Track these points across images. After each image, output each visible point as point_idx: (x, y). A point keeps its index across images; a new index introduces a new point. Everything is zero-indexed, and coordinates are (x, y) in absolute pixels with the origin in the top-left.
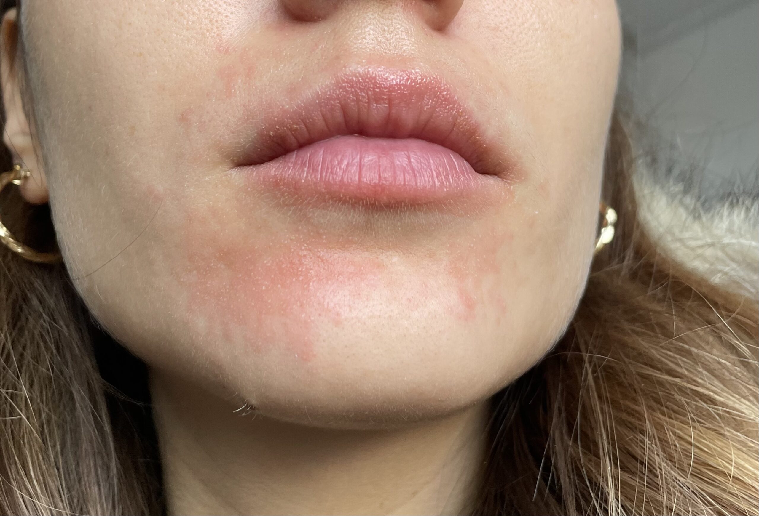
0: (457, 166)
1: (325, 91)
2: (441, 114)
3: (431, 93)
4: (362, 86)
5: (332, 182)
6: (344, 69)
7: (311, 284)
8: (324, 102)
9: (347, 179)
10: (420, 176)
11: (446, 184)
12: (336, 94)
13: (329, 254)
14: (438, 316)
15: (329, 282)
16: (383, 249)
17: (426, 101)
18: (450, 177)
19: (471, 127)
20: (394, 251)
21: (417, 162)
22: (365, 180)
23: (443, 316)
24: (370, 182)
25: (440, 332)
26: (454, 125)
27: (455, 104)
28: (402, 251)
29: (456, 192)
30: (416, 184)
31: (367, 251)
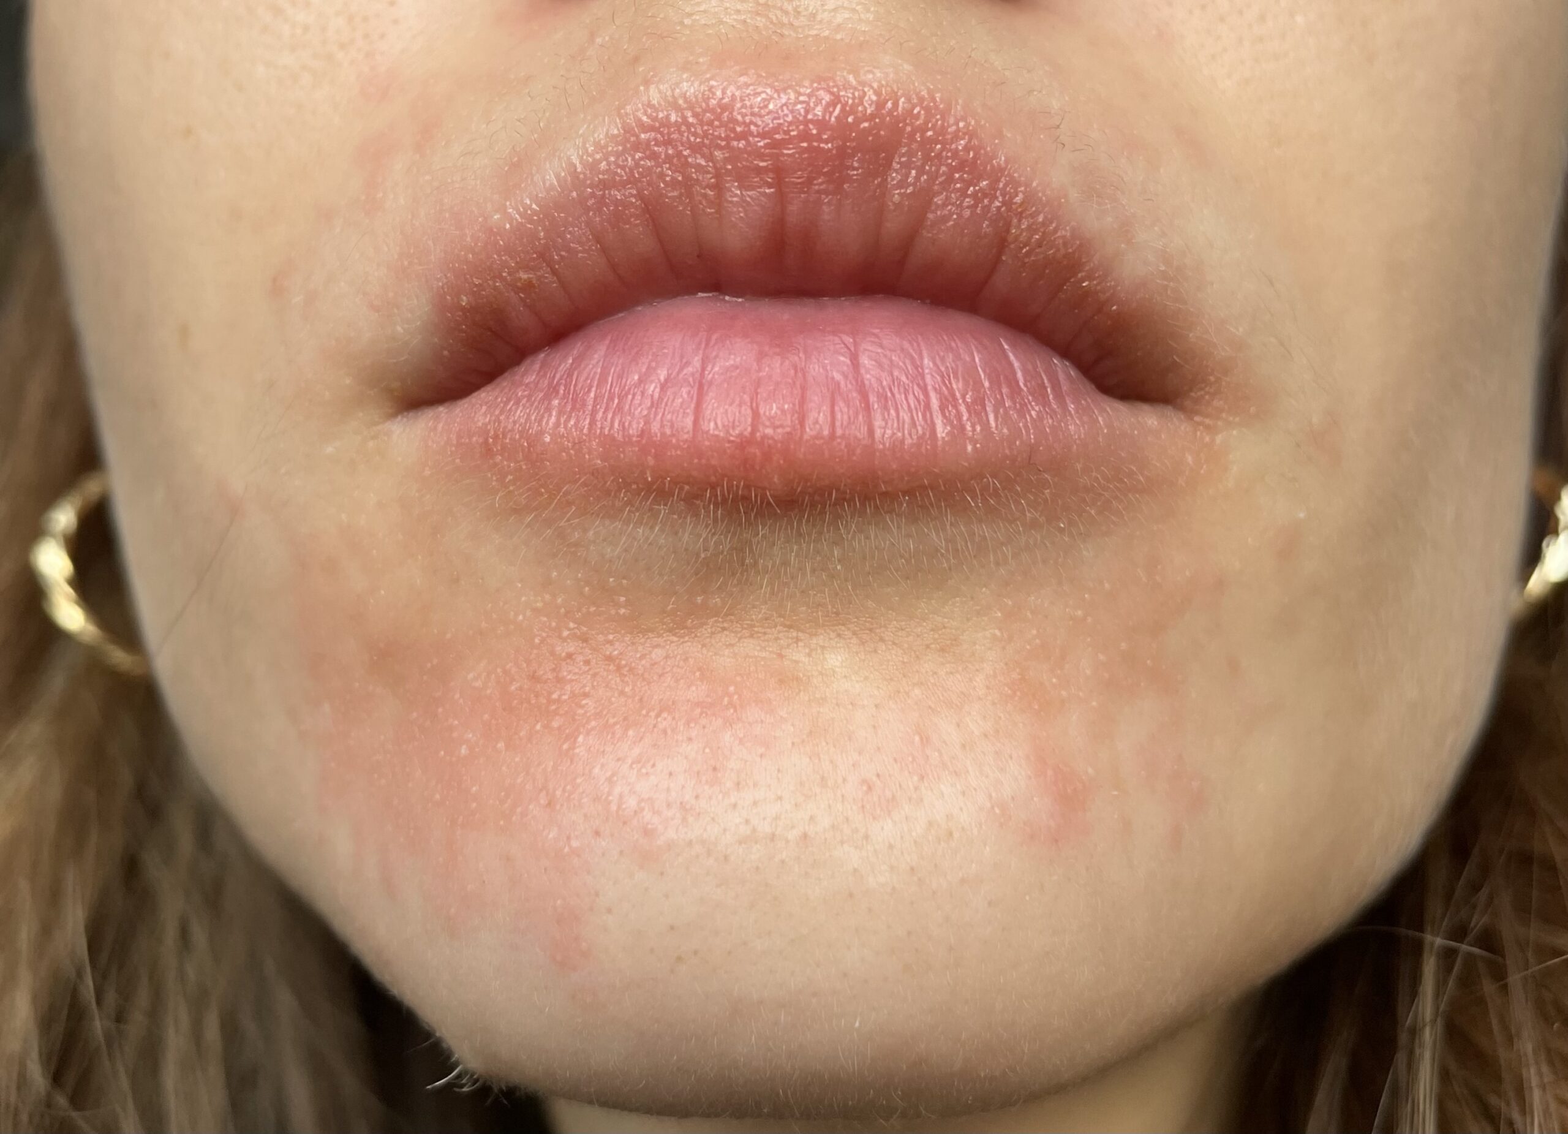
0: (1019, 375)
1: (594, 159)
2: (951, 214)
3: (915, 146)
4: (695, 134)
5: (620, 438)
6: (642, 88)
7: (581, 739)
8: (593, 195)
9: (662, 426)
10: (886, 408)
11: (974, 430)
12: (623, 168)
13: (640, 648)
14: (956, 835)
15: (631, 733)
16: (799, 630)
17: (896, 171)
18: (989, 409)
19: (1058, 250)
20: (832, 635)
21: (880, 365)
22: (712, 425)
23: (975, 831)
24: (728, 432)
25: (963, 881)
26: (1002, 243)
27: (998, 180)
28: (854, 633)
29: (1007, 451)
30: (871, 432)
31: (752, 636)
